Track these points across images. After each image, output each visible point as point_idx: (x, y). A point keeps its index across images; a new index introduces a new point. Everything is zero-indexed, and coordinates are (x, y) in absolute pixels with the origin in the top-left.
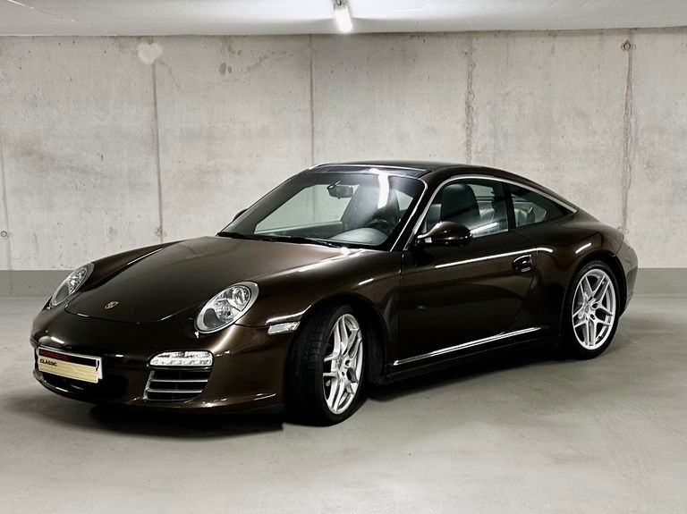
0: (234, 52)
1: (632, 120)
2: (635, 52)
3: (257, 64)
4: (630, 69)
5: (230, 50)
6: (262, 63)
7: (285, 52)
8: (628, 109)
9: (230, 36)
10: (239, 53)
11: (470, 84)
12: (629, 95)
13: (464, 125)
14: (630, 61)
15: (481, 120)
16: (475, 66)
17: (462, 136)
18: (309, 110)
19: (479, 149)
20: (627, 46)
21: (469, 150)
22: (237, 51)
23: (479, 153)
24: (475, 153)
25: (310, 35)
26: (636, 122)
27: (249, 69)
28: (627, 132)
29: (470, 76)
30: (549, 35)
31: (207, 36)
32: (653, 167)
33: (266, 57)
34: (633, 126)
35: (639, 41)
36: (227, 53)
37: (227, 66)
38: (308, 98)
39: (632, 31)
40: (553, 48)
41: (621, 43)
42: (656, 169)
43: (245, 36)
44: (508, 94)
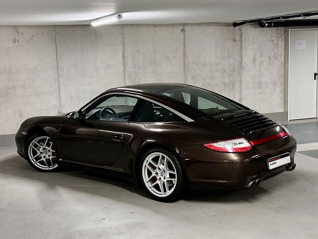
0: (19, 33)
1: (186, 60)
2: (186, 33)
3: (31, 38)
4: (184, 39)
5: (17, 32)
6: (33, 38)
7: (43, 33)
8: (185, 56)
9: (17, 26)
10: (22, 33)
11: (124, 47)
12: (184, 50)
13: (122, 63)
14: (184, 36)
15: (129, 61)
16: (125, 39)
17: (121, 68)
18: (56, 59)
19: (129, 73)
20: (183, 30)
21: (125, 74)
22: (21, 33)
23: (129, 75)
24: (127, 75)
25: (55, 26)
26: (188, 61)
27: (27, 41)
28: (185, 64)
29: (124, 43)
30: (154, 26)
31: (6, 26)
32: (195, 79)
33: (35, 35)
34: (187, 62)
35: (187, 28)
36: (17, 34)
37: (17, 39)
38: (55, 53)
39: (184, 25)
40: (155, 31)
41: (180, 29)
42: (196, 79)
43: (24, 26)
44: (139, 50)
